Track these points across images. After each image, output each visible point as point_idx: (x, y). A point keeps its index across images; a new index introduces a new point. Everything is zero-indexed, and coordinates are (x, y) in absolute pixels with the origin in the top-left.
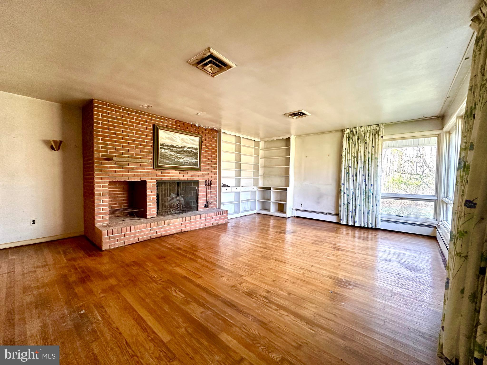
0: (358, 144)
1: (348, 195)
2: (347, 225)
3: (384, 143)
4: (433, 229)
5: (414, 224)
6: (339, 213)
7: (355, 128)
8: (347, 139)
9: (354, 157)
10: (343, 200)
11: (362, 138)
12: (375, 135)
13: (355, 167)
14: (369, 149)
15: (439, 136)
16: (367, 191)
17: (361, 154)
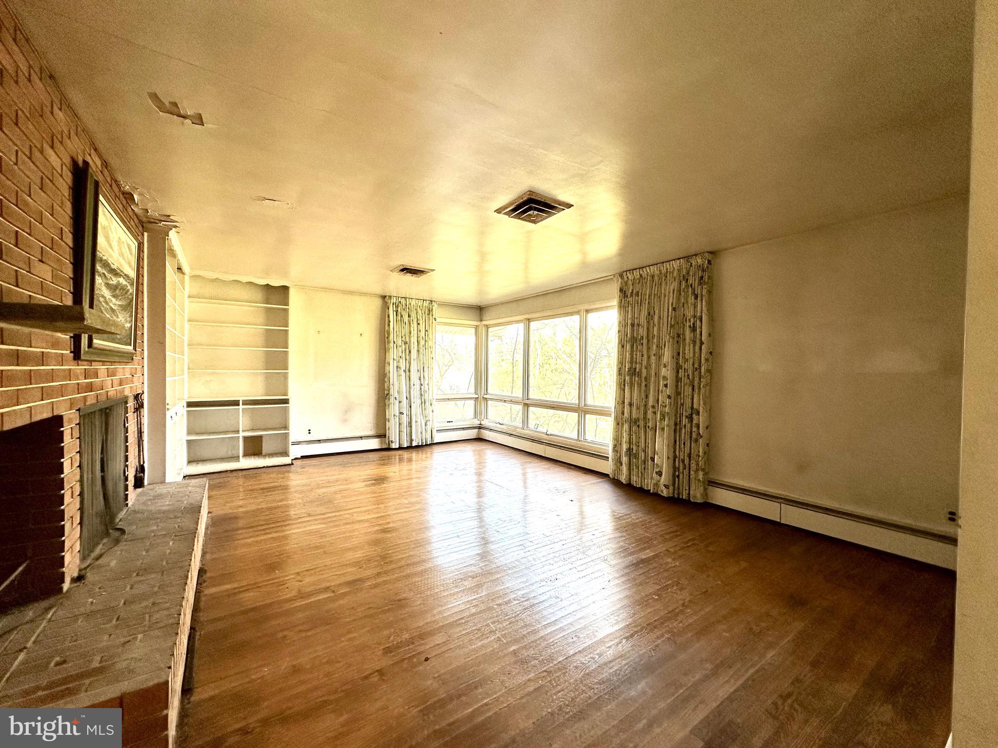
0: (410, 324)
1: (400, 402)
2: (401, 448)
3: (438, 327)
4: (476, 430)
5: (464, 429)
6: (387, 432)
7: (405, 298)
8: (395, 313)
9: (406, 343)
10: (393, 409)
11: (413, 315)
12: (429, 314)
13: (407, 358)
14: (422, 334)
15: (477, 327)
16: (423, 393)
17: (414, 340)
